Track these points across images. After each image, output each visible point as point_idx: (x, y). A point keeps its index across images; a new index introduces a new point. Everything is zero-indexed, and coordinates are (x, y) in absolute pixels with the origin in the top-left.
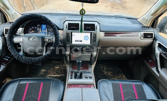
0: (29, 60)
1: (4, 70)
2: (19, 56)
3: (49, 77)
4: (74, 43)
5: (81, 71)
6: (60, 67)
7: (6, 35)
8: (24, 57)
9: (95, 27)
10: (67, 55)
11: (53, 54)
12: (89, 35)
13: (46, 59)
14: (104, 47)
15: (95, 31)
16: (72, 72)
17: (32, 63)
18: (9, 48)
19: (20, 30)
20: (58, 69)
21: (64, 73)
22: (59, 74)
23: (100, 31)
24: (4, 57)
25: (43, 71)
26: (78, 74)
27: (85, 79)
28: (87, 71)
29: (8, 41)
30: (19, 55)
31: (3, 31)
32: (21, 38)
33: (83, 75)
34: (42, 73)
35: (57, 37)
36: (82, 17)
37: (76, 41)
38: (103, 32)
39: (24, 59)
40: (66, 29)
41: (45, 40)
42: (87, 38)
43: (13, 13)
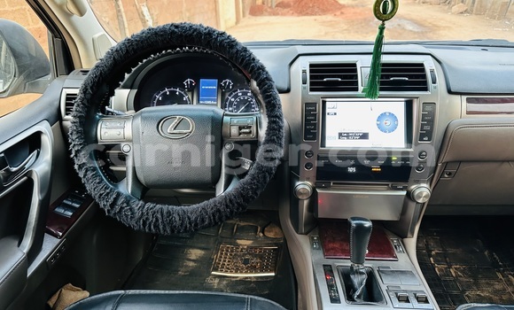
0: (159, 216)
1: (54, 257)
2: (116, 200)
3: (217, 281)
4: (333, 143)
5: (368, 264)
6: (255, 239)
7: (67, 117)
8: (137, 204)
9: (424, 76)
10: (301, 194)
11: (259, 192)
12: (398, 108)
13: (231, 212)
14: (461, 162)
15: (426, 89)
16: (328, 270)
17: (172, 231)
18: (76, 167)
19: (122, 96)
20: (250, 248)
21: (276, 264)
22: (253, 269)
23: (450, 92)
24: (59, 203)
25: (193, 257)
26: (359, 281)
27: (397, 304)
28: (393, 265)
29: (74, 137)
30: (119, 194)
31: (57, 103)
32: (128, 125)
33: (384, 284)
34: (191, 264)
35: (276, 116)
36: (382, 29)
37: (340, 135)
38: (461, 94)
39: (138, 214)
40: (305, 88)
41: (225, 130)
42: (388, 122)
43: (96, 36)
